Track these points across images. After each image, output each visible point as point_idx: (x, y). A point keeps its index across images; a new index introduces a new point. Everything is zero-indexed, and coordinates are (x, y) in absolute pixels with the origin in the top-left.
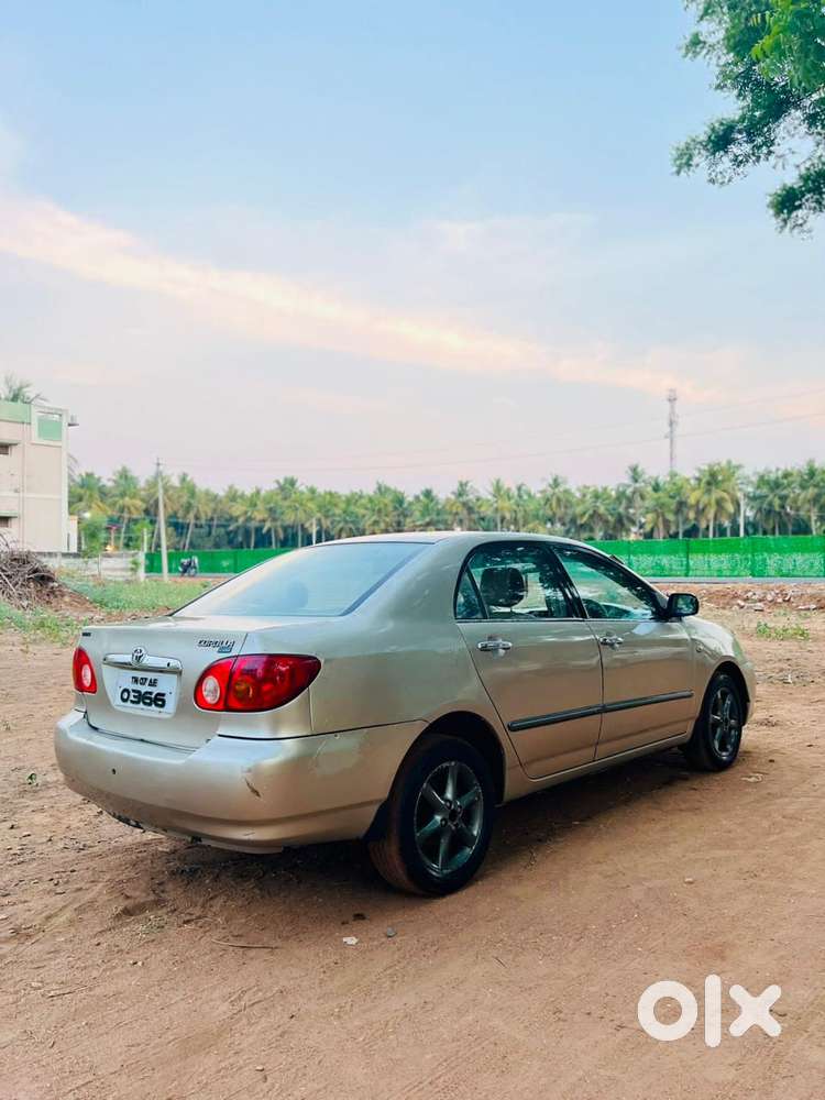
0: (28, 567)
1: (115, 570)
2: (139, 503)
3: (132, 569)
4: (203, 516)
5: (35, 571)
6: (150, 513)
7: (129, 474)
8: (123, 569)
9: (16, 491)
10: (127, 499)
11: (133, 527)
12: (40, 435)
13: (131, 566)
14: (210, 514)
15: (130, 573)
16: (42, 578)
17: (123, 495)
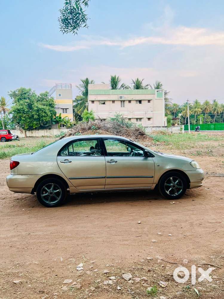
0: (139, 132)
1: (176, 130)
2: (200, 110)
3: (180, 130)
4: (219, 113)
5: (140, 132)
6: (203, 113)
7: (198, 102)
8: (178, 130)
9: (152, 111)
10: (196, 109)
11: (198, 117)
12: (157, 97)
13: (180, 129)
14: (222, 112)
15: (180, 131)
16: (142, 134)
17: (195, 108)
